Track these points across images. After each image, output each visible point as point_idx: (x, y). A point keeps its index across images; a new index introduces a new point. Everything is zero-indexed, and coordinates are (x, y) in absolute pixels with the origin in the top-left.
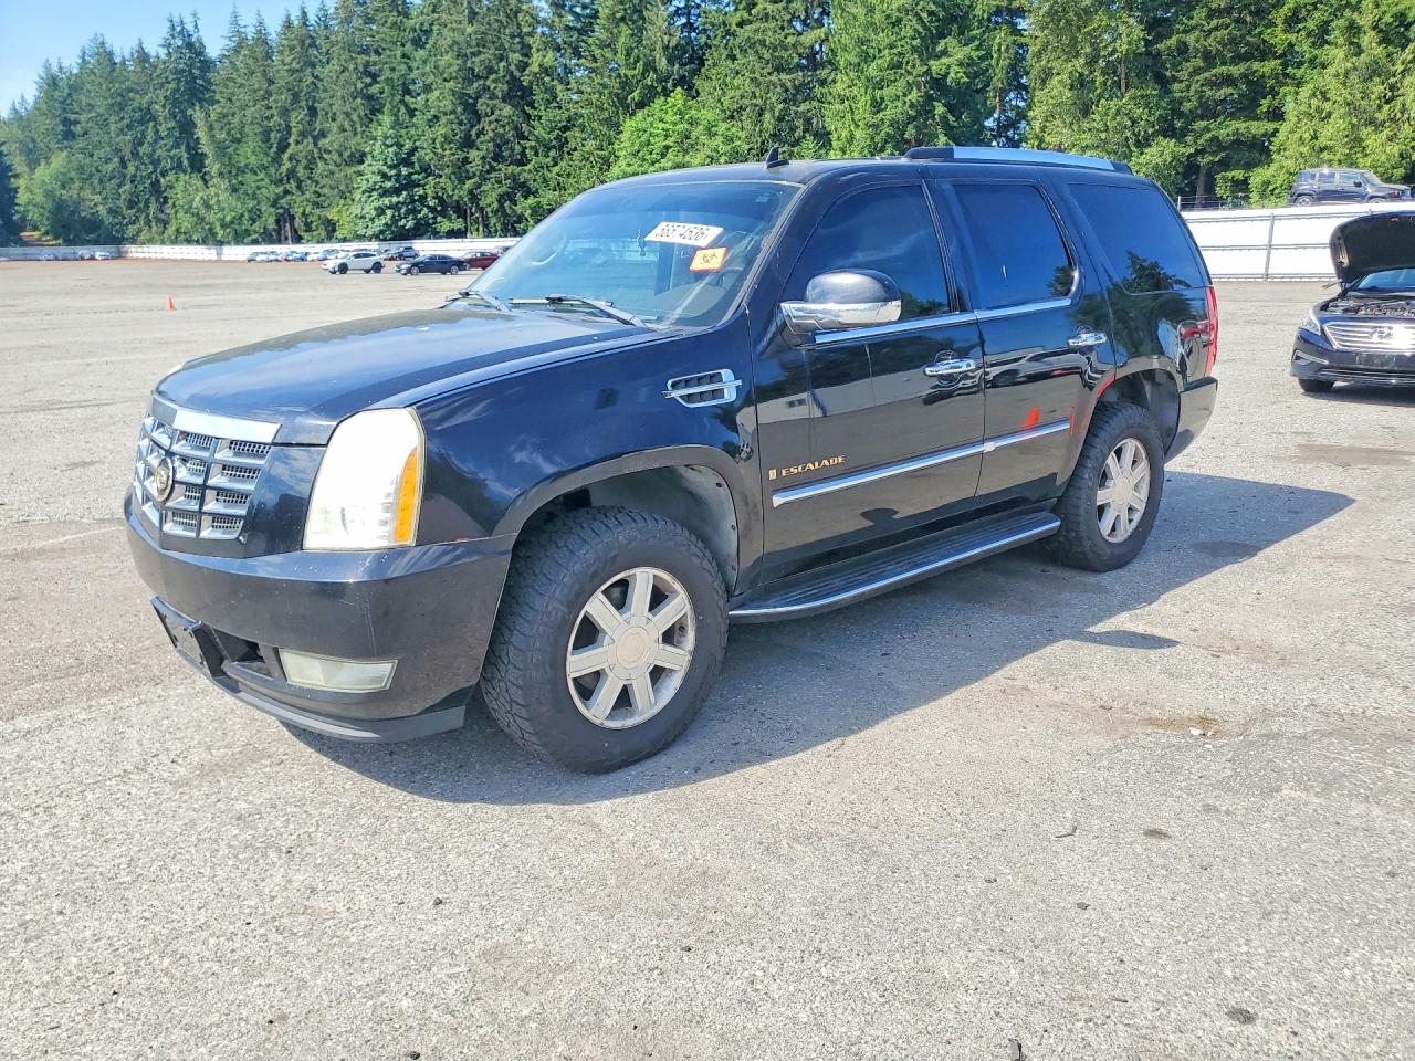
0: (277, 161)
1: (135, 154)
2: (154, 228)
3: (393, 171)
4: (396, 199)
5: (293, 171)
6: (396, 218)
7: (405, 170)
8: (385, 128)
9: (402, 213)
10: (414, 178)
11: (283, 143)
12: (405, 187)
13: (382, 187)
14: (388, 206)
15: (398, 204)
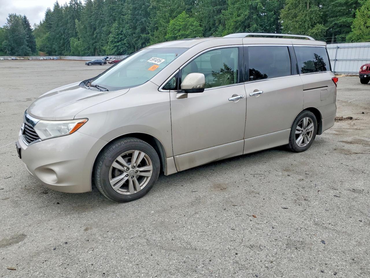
0: (93, 34)
1: (64, 32)
2: (68, 51)
3: (117, 37)
4: (118, 44)
5: (96, 36)
6: (118, 49)
7: (120, 36)
8: (115, 25)
9: (119, 48)
10: (123, 38)
11: (95, 29)
12: (120, 41)
13: (114, 41)
14: (116, 46)
15: (118, 45)
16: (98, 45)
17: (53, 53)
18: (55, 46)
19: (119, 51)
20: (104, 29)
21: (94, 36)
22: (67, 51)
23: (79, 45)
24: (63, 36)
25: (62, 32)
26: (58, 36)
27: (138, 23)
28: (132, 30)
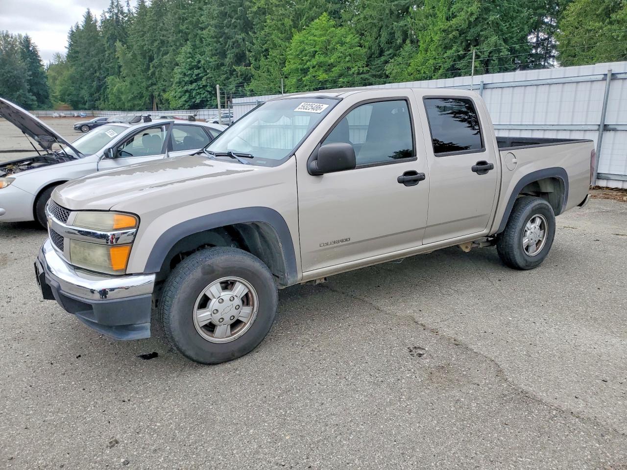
3: (189, 72)
4: (190, 87)
5: (153, 73)
6: (191, 98)
7: (196, 72)
8: (187, 48)
9: (194, 94)
10: (200, 75)
11: (151, 59)
12: (196, 81)
13: (183, 81)
14: (187, 91)
15: (191, 90)
16: (156, 90)
17: (80, 106)
18: (85, 93)
19: (193, 100)
20: (167, 58)
21: (150, 72)
22: (105, 102)
23: (123, 90)
24: (98, 74)
25: (96, 65)
26: (88, 73)
27: (230, 42)
28: (218, 58)
